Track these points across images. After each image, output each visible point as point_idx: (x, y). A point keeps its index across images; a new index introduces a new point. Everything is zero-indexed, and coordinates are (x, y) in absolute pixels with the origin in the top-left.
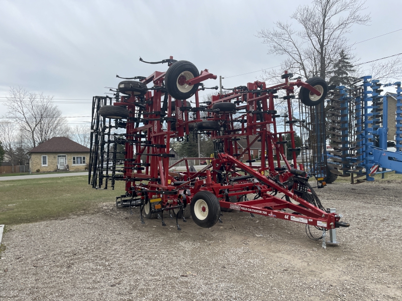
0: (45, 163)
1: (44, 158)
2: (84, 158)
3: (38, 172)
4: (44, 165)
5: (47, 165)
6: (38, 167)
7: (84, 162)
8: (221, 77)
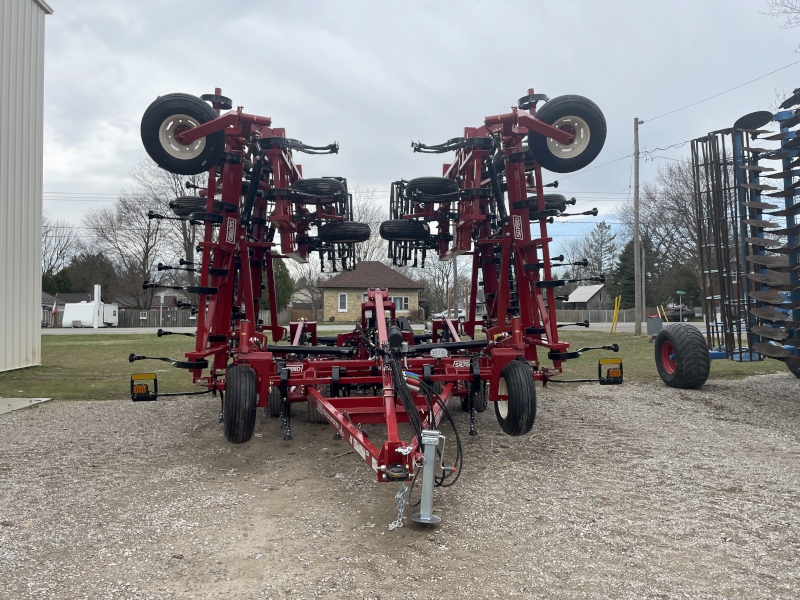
0: (343, 306)
1: (343, 297)
2: (406, 300)
3: (332, 320)
4: (342, 310)
5: (346, 310)
6: (332, 313)
7: (406, 307)
8: (636, 119)
